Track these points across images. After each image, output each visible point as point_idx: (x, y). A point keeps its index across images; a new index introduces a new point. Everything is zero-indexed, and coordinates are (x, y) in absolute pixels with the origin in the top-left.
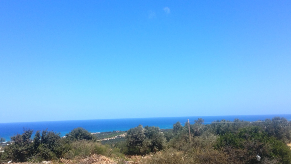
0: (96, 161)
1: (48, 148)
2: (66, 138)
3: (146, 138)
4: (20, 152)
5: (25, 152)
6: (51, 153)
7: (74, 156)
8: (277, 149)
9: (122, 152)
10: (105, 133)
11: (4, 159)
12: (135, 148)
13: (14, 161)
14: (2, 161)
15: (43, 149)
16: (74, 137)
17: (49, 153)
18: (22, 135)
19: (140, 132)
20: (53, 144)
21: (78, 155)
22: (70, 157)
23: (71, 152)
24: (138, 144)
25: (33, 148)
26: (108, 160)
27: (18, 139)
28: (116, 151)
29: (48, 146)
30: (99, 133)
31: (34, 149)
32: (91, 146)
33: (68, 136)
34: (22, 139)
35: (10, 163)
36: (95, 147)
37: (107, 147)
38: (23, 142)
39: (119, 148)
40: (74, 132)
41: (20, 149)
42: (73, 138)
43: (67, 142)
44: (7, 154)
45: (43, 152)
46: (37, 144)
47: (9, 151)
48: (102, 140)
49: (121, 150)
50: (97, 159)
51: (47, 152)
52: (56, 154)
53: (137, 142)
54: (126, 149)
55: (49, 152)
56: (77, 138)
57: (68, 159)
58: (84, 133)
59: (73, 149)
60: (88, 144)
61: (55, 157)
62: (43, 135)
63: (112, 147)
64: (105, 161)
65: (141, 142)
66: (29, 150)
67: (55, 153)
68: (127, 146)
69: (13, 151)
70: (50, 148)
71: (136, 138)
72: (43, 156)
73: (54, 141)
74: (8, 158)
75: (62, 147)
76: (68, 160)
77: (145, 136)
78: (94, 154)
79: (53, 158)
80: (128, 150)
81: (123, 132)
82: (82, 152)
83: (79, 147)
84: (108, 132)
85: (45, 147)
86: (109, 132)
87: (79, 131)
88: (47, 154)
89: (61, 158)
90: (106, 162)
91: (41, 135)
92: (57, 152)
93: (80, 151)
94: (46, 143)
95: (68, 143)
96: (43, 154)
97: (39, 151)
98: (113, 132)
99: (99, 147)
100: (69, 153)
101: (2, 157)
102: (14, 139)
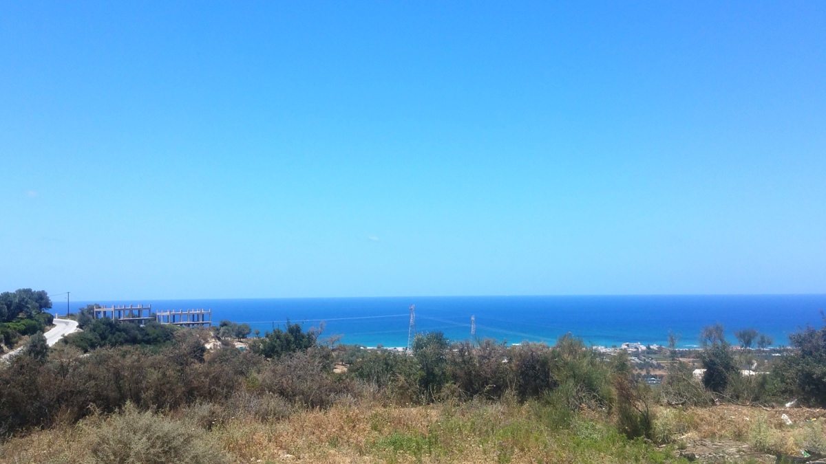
4: (820, 379)
11: (774, 395)
13: (804, 405)
14: (768, 398)
18: (820, 330)
27: (810, 342)
35: (791, 407)
41: (818, 371)
44: (782, 381)
47: (786, 374)
69: (797, 374)
74: (787, 394)
101: (767, 387)
102: (799, 342)
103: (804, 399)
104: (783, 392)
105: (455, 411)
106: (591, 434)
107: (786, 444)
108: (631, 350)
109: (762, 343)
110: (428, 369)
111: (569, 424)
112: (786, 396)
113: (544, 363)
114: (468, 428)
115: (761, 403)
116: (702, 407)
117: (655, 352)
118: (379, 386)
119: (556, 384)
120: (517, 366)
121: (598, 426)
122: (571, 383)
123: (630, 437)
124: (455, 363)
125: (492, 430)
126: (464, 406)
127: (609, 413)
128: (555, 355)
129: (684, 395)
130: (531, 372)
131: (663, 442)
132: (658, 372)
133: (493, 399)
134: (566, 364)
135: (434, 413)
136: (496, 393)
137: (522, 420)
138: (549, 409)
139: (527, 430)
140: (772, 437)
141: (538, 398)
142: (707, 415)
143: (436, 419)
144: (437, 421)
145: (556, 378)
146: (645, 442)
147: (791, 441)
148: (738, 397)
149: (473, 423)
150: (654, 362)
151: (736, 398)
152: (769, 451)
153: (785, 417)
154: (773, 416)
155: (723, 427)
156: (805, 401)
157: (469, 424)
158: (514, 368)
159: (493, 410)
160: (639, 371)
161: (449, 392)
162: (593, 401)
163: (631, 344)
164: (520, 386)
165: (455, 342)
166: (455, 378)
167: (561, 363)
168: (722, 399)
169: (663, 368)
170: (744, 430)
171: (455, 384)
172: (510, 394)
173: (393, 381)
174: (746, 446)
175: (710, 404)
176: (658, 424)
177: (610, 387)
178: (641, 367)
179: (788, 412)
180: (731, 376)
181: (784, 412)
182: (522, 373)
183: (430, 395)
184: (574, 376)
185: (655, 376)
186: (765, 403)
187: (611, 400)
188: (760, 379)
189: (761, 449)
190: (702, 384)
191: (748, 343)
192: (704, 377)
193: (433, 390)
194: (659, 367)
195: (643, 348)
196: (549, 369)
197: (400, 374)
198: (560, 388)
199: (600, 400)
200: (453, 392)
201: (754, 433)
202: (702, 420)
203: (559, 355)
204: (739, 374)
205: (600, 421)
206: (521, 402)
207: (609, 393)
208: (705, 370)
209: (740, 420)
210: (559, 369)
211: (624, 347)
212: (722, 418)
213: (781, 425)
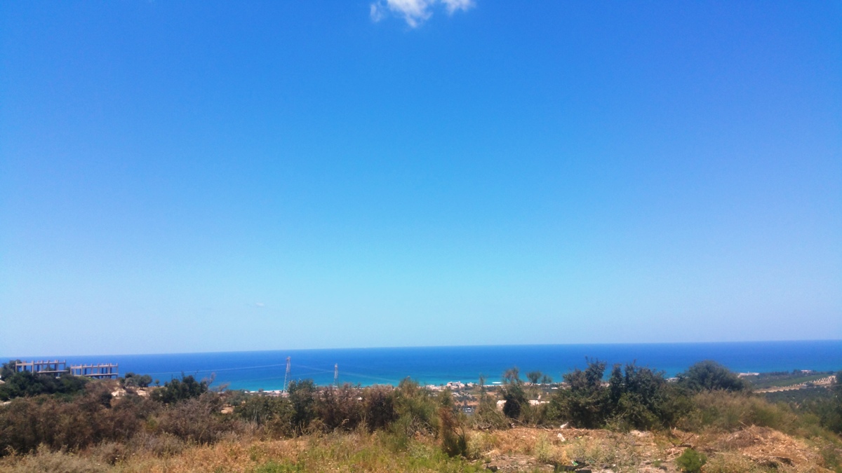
0: (760, 442)
1: (641, 402)
2: (678, 383)
4: (584, 407)
5: (594, 409)
6: (649, 415)
7: (701, 426)
9: (825, 425)
10: (772, 374)
11: (552, 419)
13: (573, 426)
14: (549, 422)
15: (631, 404)
16: (696, 382)
17: (644, 414)
18: (584, 372)
20: (650, 396)
21: (711, 423)
22: (692, 427)
23: (693, 416)
25: (610, 401)
26: (791, 442)
27: (577, 380)
28: (807, 422)
29: (640, 398)
30: (757, 374)
31: (612, 402)
32: (743, 404)
33: (681, 378)
34: (585, 381)
35: (565, 428)
36: (753, 407)
37: (784, 409)
38: (589, 387)
39: (816, 413)
40: (696, 370)
41: (583, 401)
42: (694, 383)
43: (682, 393)
44: (558, 409)
45: (632, 411)
46: (616, 392)
47: (561, 404)
48: (765, 392)
49: (823, 419)
50: (762, 439)
51: (640, 411)
52: (660, 418)
54: (834, 418)
55: (643, 411)
56: (703, 384)
57: (687, 431)
58: (720, 374)
59: (698, 410)
60: (735, 401)
61: (658, 424)
62: (627, 374)
63: (794, 410)
64: (783, 444)
66: (601, 405)
67: (657, 416)
69: (568, 404)
70: (645, 404)
72: (632, 420)
73: (652, 387)
74: (561, 418)
75: (672, 404)
76: (690, 434)
78: (753, 426)
79: (653, 425)
81: (822, 373)
82: (721, 418)
83: (712, 405)
84: (781, 372)
85: (635, 400)
86: (783, 374)
87: (708, 368)
88: (640, 415)
89: (673, 428)
90: (786, 447)
91: (623, 374)
92: (661, 412)
93: (714, 415)
94: (635, 392)
95: (686, 395)
96: (632, 415)
97: (621, 409)
98: (793, 374)
99: (763, 408)
100: (689, 417)
101: (548, 413)
102: (570, 380)
103: (574, 422)
104: (559, 417)
105: (319, 442)
106: (422, 455)
107: (561, 456)
108: (454, 387)
109: (545, 381)
110: (299, 408)
111: (406, 448)
112: (561, 420)
113: (389, 401)
114: (329, 455)
115: (544, 426)
116: (503, 430)
117: (470, 388)
118: (259, 424)
119: (397, 417)
120: (369, 403)
121: (428, 448)
122: (409, 415)
123: (450, 456)
124: (320, 402)
125: (348, 455)
126: (326, 436)
127: (436, 438)
128: (397, 394)
129: (490, 422)
130: (379, 408)
131: (475, 458)
132: (473, 404)
133: (349, 430)
134: (406, 401)
135: (302, 444)
136: (351, 425)
137: (372, 446)
138: (391, 436)
139: (374, 454)
140: (551, 451)
141: (384, 429)
142: (506, 436)
143: (303, 448)
144: (304, 451)
145: (397, 412)
146: (462, 459)
147: (564, 454)
148: (527, 422)
149: (333, 451)
150: (470, 396)
151: (526, 422)
152: (550, 462)
153: (560, 435)
154: (552, 435)
155: (517, 445)
156: (574, 424)
157: (330, 451)
158: (366, 405)
159: (349, 439)
160: (459, 403)
161: (314, 426)
162: (424, 429)
163: (454, 383)
164: (371, 419)
165: (321, 386)
166: (320, 415)
167: (402, 400)
168: (516, 423)
169: (476, 400)
170: (532, 446)
171: (320, 419)
172: (362, 425)
173: (270, 419)
174: (533, 458)
175: (508, 427)
176: (471, 445)
177: (437, 418)
178: (461, 400)
179: (562, 432)
180: (523, 406)
181: (560, 432)
182: (372, 409)
183: (300, 430)
184: (411, 410)
185: (470, 407)
186: (547, 426)
187: (438, 428)
188: (543, 408)
189: (543, 461)
190: (502, 412)
191: (535, 381)
192: (504, 407)
193: (302, 425)
194: (474, 399)
195: (463, 385)
196: (393, 405)
197: (276, 413)
198: (400, 420)
199: (430, 428)
200: (318, 427)
201: (539, 449)
202: (502, 440)
203: (400, 394)
204: (528, 404)
205: (430, 444)
206: (371, 432)
207: (437, 422)
208: (505, 401)
209: (529, 439)
210: (400, 405)
211: (449, 385)
212: (516, 438)
213: (557, 442)
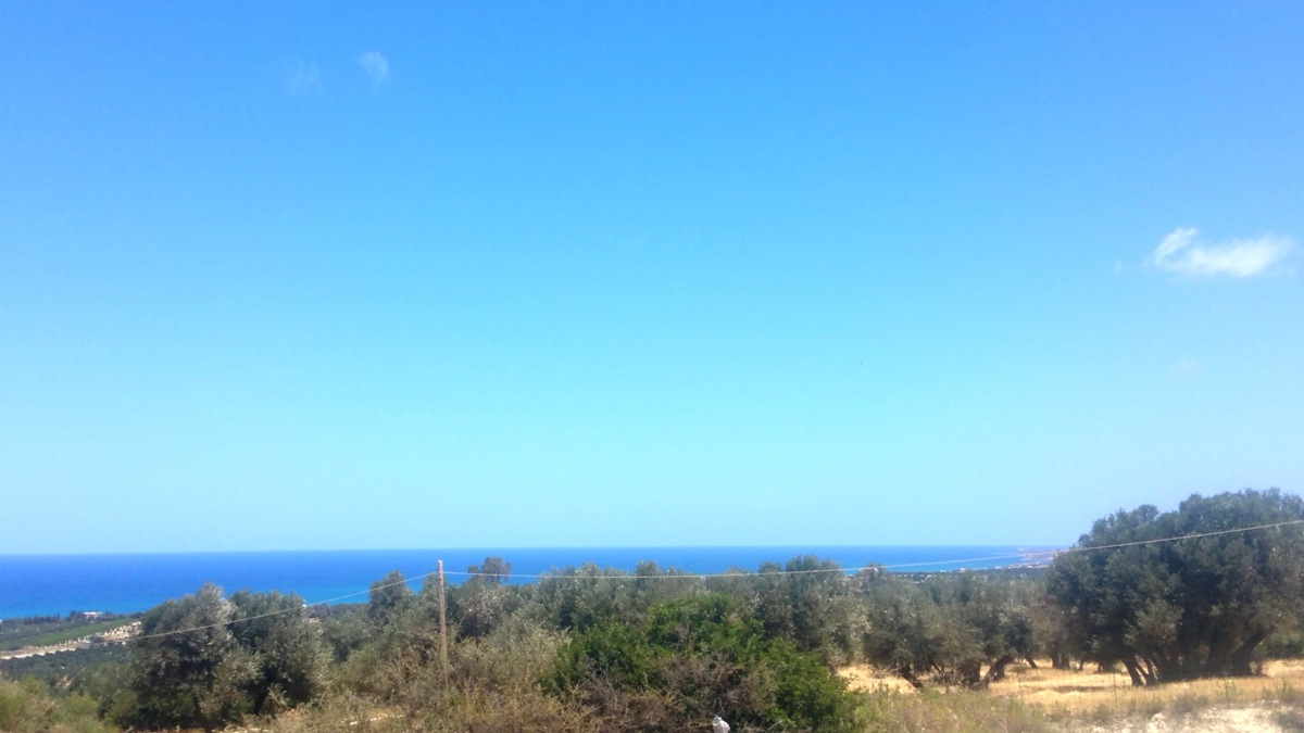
3: (233, 647)
8: (797, 689)
9: (106, 714)
10: (28, 622)
12: (174, 694)
19: (205, 618)
24: (191, 676)
28: (74, 712)
37: (31, 690)
39: (95, 695)
48: (8, 658)
49: (104, 704)
53: (185, 668)
54: (127, 700)
63: (55, 693)
65: (207, 665)
68: (137, 687)
71: (184, 647)
77: (229, 637)
80: (139, 706)
81: (121, 617)
84: (44, 616)
86: (48, 620)
98: (69, 619)
